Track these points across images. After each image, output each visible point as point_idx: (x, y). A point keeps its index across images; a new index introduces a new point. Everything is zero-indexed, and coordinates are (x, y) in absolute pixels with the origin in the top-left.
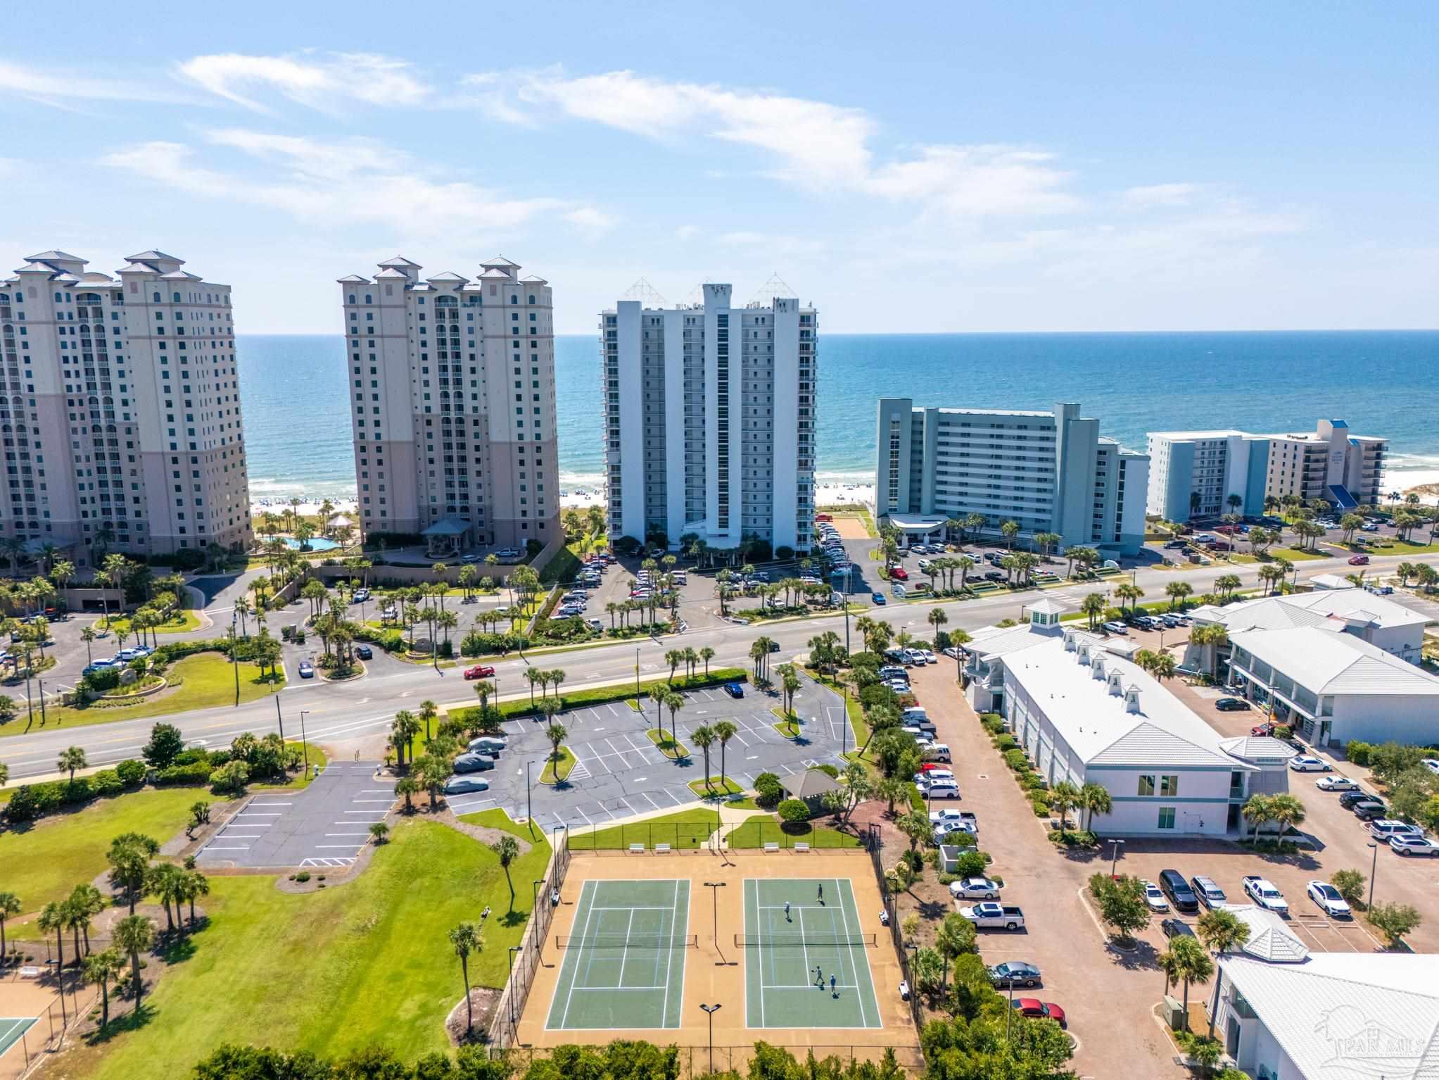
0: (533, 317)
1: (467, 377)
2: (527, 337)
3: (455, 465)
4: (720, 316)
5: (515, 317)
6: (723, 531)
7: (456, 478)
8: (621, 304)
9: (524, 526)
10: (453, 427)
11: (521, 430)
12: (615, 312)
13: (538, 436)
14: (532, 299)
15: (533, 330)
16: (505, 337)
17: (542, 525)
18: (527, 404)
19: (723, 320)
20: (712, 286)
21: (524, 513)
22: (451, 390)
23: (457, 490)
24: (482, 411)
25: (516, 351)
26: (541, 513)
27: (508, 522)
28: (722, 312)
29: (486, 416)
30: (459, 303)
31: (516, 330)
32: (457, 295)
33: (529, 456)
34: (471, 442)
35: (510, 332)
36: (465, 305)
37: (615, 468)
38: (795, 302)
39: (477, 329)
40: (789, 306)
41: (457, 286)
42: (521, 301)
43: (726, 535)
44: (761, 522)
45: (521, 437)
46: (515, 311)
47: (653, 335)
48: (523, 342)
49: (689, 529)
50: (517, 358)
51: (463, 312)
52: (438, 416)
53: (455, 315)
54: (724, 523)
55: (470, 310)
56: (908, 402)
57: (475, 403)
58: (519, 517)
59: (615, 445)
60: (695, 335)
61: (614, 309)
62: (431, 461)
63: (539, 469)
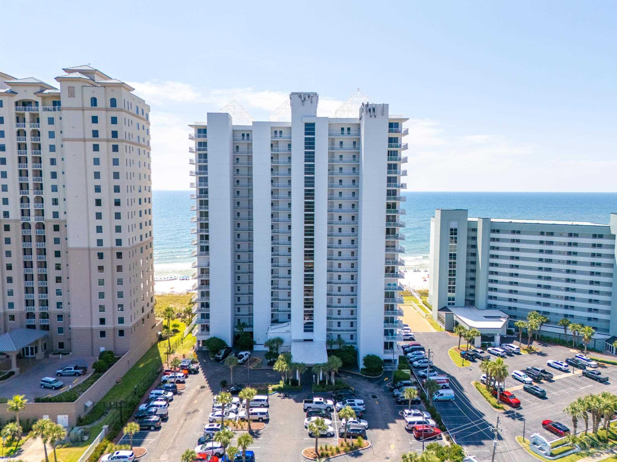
0: (114, 120)
1: (47, 181)
2: (108, 141)
3: (35, 271)
4: (306, 124)
5: (95, 120)
6: (308, 335)
7: (36, 284)
8: (210, 116)
9: (103, 334)
10: (33, 232)
11: (100, 236)
12: (206, 124)
13: (119, 242)
14: (113, 102)
15: (115, 134)
16: (84, 140)
17: (121, 333)
18: (107, 209)
19: (310, 128)
20: (300, 95)
21: (102, 321)
22: (32, 195)
23: (36, 296)
24: (62, 216)
25: (96, 155)
26: (121, 320)
27: (85, 330)
28: (310, 121)
29: (65, 221)
30: (40, 107)
31: (95, 134)
32: (39, 100)
33: (108, 262)
34: (51, 247)
35: (90, 135)
36: (45, 110)
37: (204, 271)
38: (385, 108)
39: (57, 134)
40: (378, 111)
41: (38, 89)
42: (101, 103)
43: (312, 340)
44: (345, 325)
45: (100, 242)
46: (95, 113)
47: (243, 148)
48: (103, 146)
49: (275, 332)
50: (97, 162)
51: (44, 116)
52: (16, 221)
53: (36, 119)
54: (309, 327)
55: (51, 114)
56: (464, 212)
57: (55, 208)
58: (97, 325)
59: (205, 249)
60: (282, 146)
61: (203, 121)
62: (9, 267)
63: (119, 275)
